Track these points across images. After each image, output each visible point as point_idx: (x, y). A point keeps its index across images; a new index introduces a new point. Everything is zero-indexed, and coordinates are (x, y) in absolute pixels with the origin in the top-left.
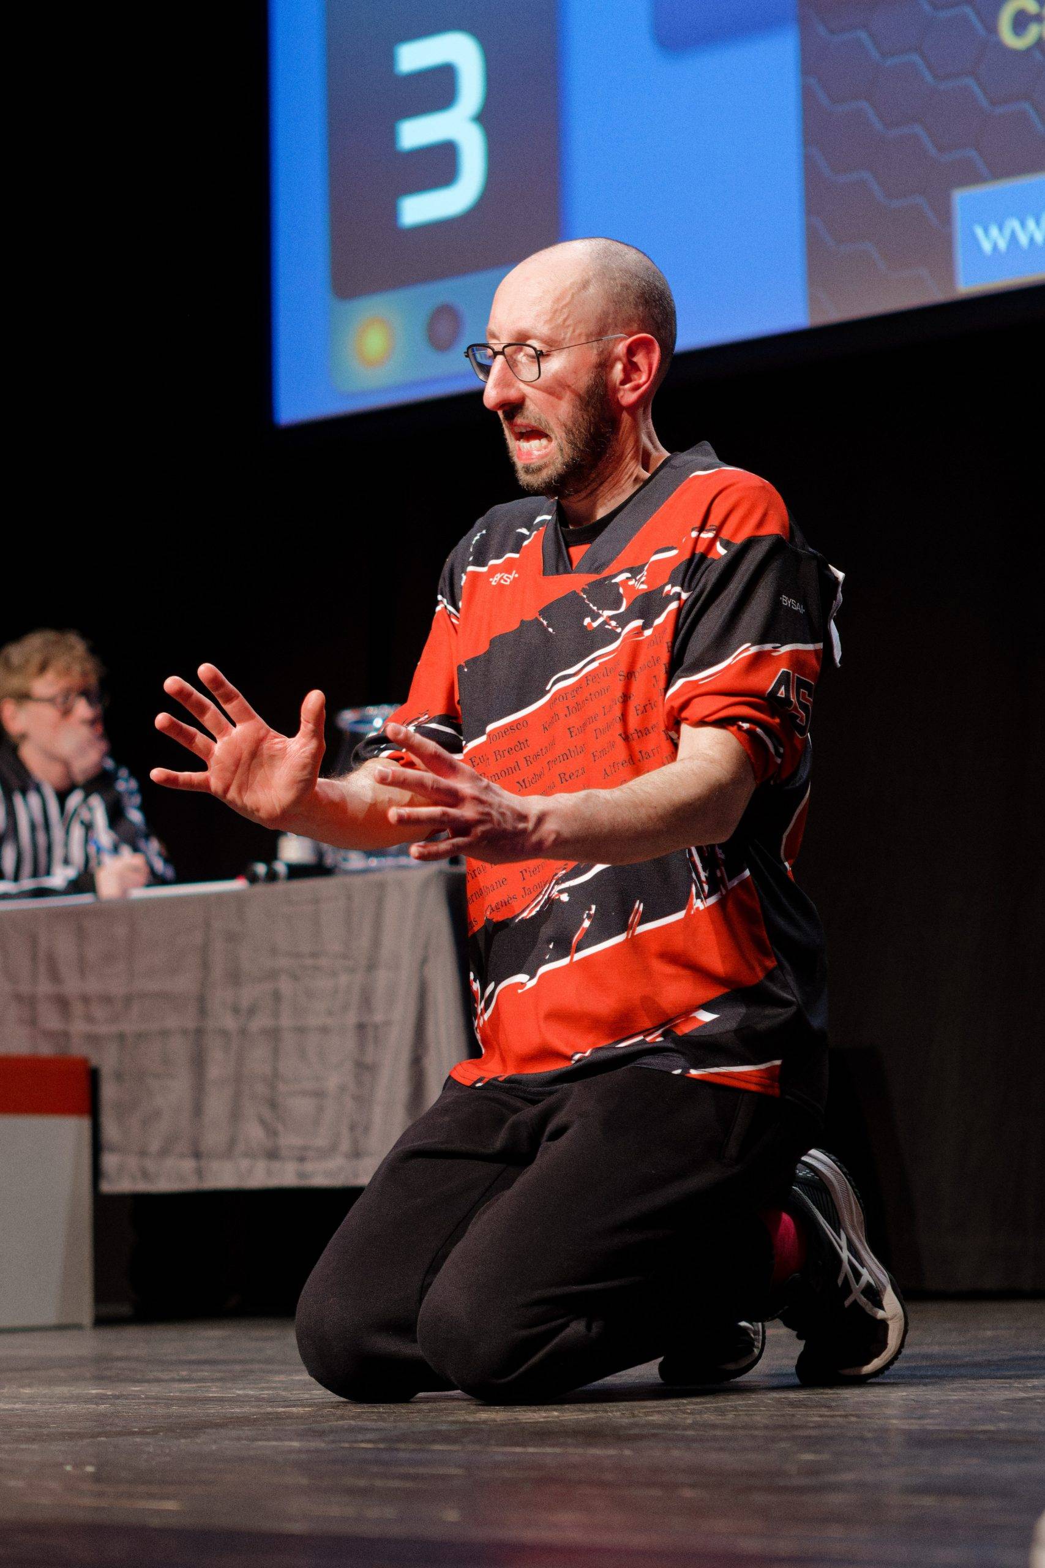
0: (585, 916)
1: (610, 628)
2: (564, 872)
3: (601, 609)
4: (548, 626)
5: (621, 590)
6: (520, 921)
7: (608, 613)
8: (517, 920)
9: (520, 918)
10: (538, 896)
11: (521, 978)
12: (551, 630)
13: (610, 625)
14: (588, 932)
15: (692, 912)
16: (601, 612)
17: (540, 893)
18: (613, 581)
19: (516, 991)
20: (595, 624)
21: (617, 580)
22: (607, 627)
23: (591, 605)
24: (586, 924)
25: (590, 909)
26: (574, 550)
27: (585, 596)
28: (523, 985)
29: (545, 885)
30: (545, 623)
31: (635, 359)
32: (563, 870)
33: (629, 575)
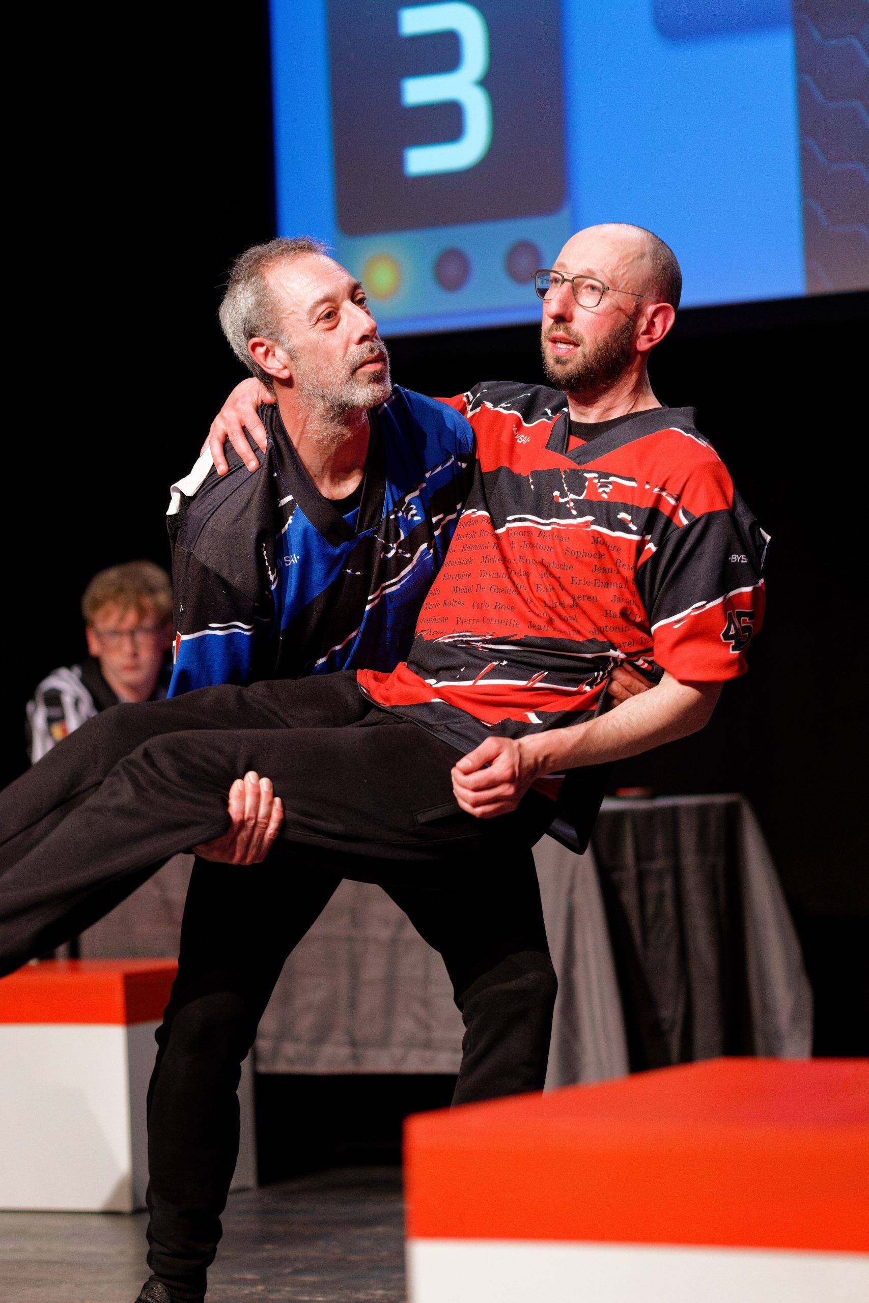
1: (569, 506)
3: (570, 491)
4: (532, 483)
5: (587, 484)
7: (572, 496)
12: (532, 487)
16: (569, 493)
18: (585, 475)
20: (561, 500)
21: (589, 476)
22: (567, 505)
23: (565, 485)
26: (572, 438)
27: (564, 476)
30: (531, 481)
31: (656, 320)
33: (596, 475)
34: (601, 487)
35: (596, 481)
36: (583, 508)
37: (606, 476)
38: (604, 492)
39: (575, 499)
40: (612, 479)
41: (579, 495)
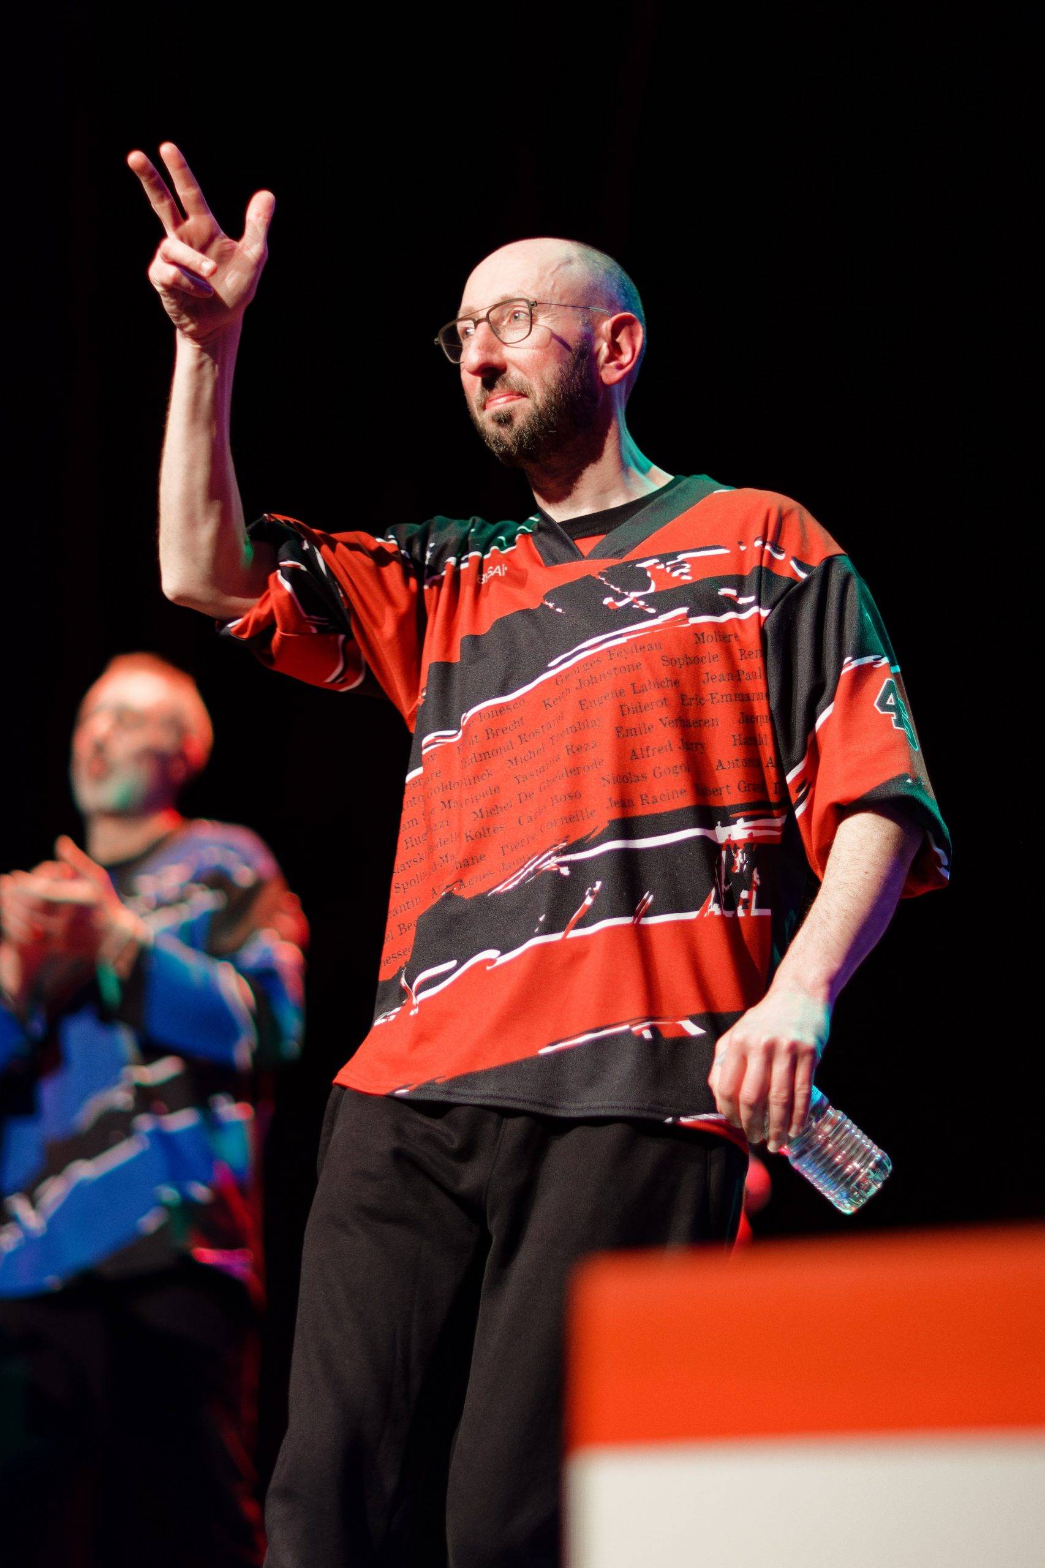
0: (587, 893)
1: (638, 607)
2: (565, 844)
3: (626, 591)
4: (555, 607)
5: (649, 574)
6: (493, 895)
7: (634, 595)
8: (489, 894)
9: (493, 892)
10: (518, 870)
11: (492, 954)
12: (559, 611)
13: (638, 605)
14: (590, 909)
15: (706, 915)
16: (626, 593)
17: (522, 867)
18: (638, 565)
19: (484, 968)
20: (621, 605)
21: (644, 565)
22: (634, 606)
23: (612, 587)
24: (589, 901)
25: (595, 886)
27: (603, 579)
28: (492, 961)
29: (533, 856)
30: (551, 605)
32: (564, 842)
33: (657, 561)
34: (673, 570)
35: (662, 566)
36: (663, 601)
37: (674, 556)
38: (682, 574)
39: (643, 596)
40: (681, 557)
41: (647, 589)
